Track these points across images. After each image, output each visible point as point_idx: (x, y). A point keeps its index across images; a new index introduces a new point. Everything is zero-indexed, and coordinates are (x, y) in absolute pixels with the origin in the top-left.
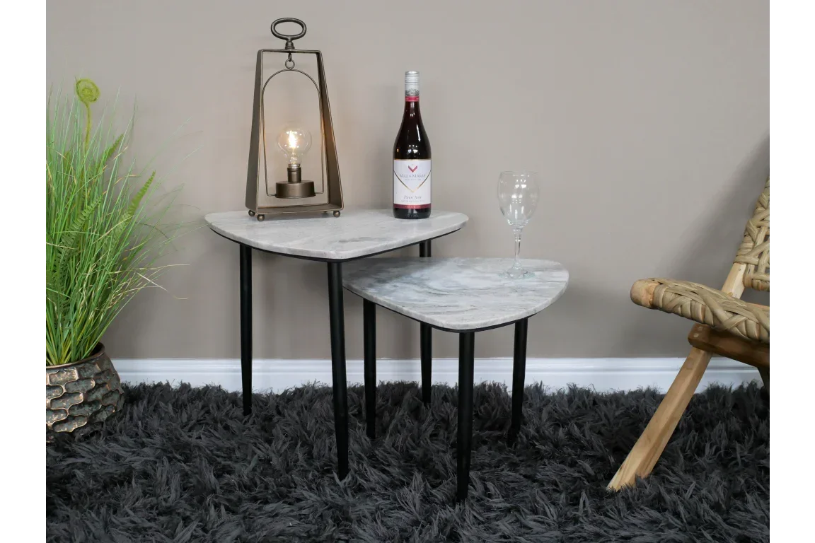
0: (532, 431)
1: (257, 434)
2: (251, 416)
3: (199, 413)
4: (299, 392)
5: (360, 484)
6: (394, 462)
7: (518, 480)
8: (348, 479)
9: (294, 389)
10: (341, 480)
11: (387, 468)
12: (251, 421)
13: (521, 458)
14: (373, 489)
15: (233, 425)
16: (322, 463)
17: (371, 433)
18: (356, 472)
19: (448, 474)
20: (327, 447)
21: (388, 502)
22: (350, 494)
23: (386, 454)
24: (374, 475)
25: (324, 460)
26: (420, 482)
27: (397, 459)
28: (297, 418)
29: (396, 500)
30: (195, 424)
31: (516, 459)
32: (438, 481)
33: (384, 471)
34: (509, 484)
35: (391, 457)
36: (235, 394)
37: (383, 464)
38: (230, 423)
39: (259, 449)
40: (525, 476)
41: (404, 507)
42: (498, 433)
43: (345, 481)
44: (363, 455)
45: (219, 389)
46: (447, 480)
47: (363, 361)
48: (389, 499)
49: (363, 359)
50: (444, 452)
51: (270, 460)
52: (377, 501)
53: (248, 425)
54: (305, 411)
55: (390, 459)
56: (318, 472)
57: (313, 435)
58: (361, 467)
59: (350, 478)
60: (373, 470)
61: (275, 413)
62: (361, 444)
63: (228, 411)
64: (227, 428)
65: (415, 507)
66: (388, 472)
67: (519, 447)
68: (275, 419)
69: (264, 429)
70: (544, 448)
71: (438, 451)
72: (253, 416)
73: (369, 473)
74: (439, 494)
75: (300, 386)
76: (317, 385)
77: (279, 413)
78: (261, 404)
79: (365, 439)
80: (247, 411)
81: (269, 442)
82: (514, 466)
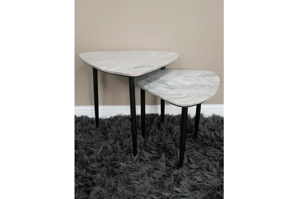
0: (202, 134)
1: (102, 136)
2: (99, 128)
3: (80, 127)
4: (116, 118)
5: (141, 158)
6: (153, 148)
7: (200, 155)
8: (137, 156)
9: (114, 116)
10: (134, 156)
11: (151, 151)
12: (99, 130)
13: (199, 145)
14: (147, 161)
15: (93, 132)
16: (127, 149)
17: (143, 135)
18: (140, 153)
19: (174, 154)
20: (128, 142)
21: (153, 166)
22: (138, 162)
23: (150, 145)
24: (147, 155)
25: (127, 148)
26: (164, 158)
27: (154, 146)
28: (116, 129)
29: (156, 165)
30: (79, 132)
31: (198, 146)
32: (171, 157)
33: (150, 152)
34: (197, 157)
35: (152, 146)
36: (93, 118)
37: (149, 149)
38: (91, 131)
39: (103, 143)
40: (202, 153)
41: (160, 169)
42: (190, 135)
43: (136, 157)
44: (141, 145)
45: (86, 117)
46: (174, 156)
47: (140, 106)
48: (153, 165)
49: (140, 105)
50: (172, 143)
51: (107, 147)
52: (149, 166)
53: (98, 132)
54: (118, 126)
55: (152, 147)
56: (126, 153)
57: (122, 137)
58: (142, 152)
59: (138, 156)
60: (146, 152)
61: (107, 127)
62: (140, 140)
63: (90, 126)
64: (90, 133)
65: (163, 168)
66: (152, 153)
67: (198, 140)
68: (108, 129)
69: (104, 134)
70: (208, 142)
71: (169, 143)
72: (100, 128)
73: (145, 154)
74: (172, 163)
75: (116, 115)
76: (122, 115)
77: (109, 126)
78: (102, 123)
79: (142, 138)
80: (97, 126)
81: (106, 139)
82: (197, 149)
